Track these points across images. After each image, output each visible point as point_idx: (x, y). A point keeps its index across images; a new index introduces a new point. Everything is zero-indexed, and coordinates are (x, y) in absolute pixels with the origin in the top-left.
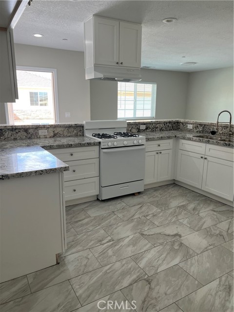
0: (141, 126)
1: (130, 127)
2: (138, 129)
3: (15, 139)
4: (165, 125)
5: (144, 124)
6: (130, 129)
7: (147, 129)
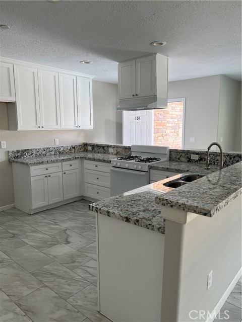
0: (192, 155)
1: (178, 155)
2: (188, 158)
3: (99, 152)
4: (231, 158)
5: (197, 154)
6: (178, 157)
7: (200, 159)
